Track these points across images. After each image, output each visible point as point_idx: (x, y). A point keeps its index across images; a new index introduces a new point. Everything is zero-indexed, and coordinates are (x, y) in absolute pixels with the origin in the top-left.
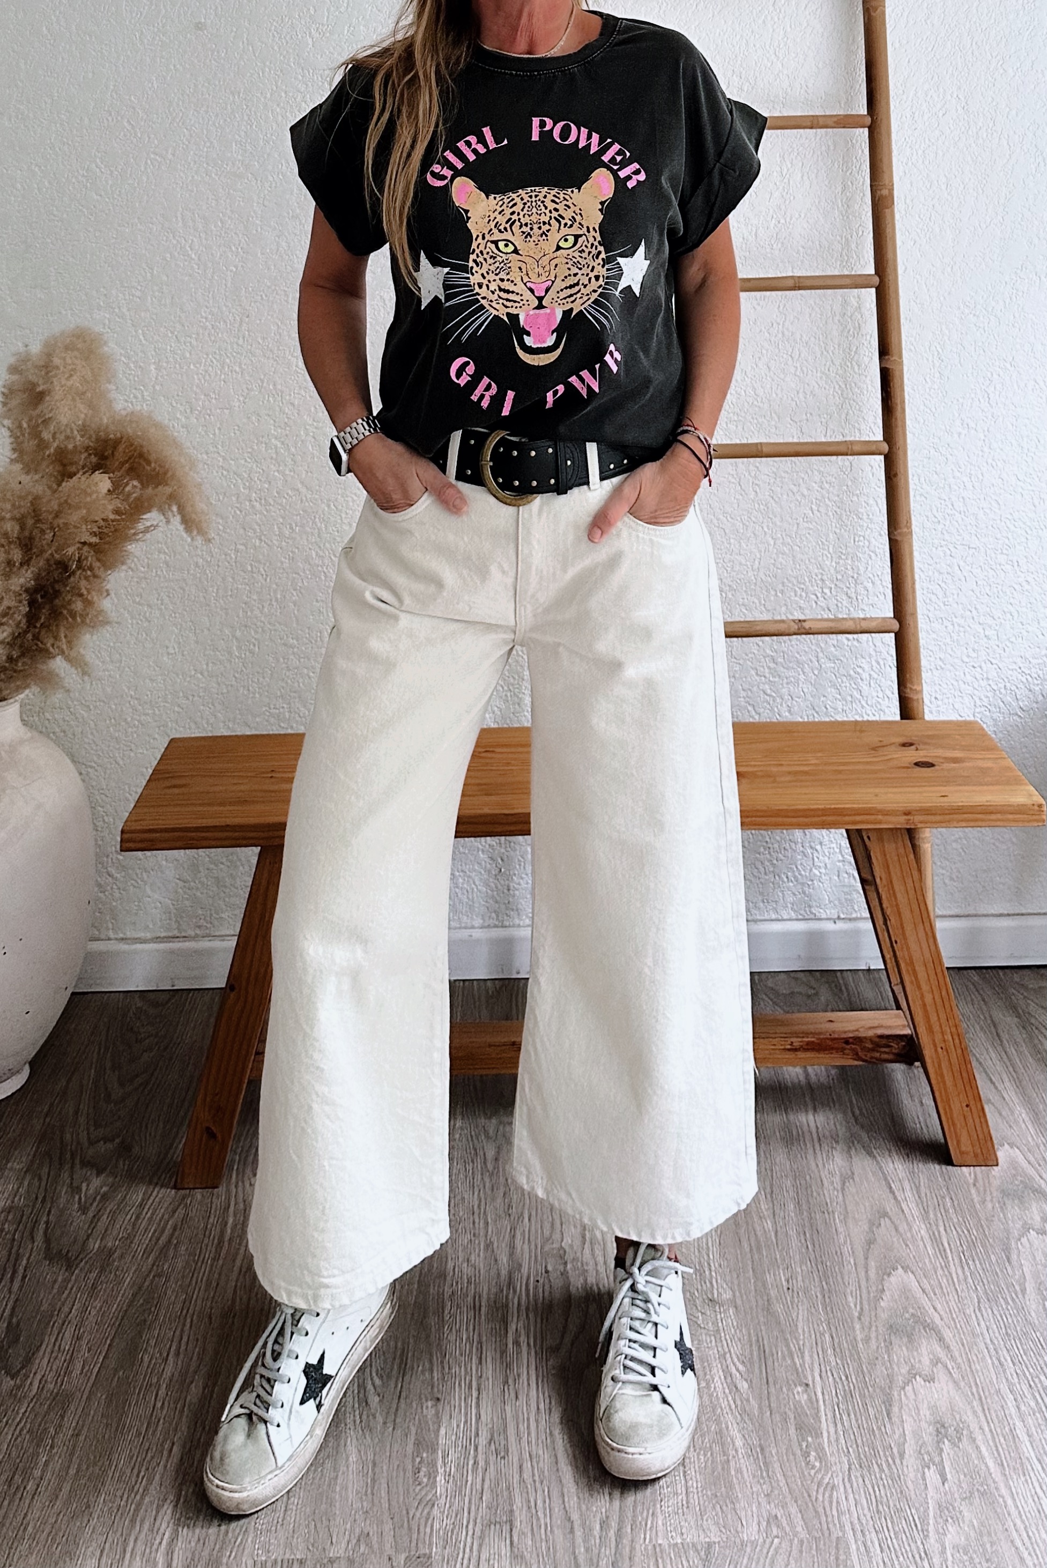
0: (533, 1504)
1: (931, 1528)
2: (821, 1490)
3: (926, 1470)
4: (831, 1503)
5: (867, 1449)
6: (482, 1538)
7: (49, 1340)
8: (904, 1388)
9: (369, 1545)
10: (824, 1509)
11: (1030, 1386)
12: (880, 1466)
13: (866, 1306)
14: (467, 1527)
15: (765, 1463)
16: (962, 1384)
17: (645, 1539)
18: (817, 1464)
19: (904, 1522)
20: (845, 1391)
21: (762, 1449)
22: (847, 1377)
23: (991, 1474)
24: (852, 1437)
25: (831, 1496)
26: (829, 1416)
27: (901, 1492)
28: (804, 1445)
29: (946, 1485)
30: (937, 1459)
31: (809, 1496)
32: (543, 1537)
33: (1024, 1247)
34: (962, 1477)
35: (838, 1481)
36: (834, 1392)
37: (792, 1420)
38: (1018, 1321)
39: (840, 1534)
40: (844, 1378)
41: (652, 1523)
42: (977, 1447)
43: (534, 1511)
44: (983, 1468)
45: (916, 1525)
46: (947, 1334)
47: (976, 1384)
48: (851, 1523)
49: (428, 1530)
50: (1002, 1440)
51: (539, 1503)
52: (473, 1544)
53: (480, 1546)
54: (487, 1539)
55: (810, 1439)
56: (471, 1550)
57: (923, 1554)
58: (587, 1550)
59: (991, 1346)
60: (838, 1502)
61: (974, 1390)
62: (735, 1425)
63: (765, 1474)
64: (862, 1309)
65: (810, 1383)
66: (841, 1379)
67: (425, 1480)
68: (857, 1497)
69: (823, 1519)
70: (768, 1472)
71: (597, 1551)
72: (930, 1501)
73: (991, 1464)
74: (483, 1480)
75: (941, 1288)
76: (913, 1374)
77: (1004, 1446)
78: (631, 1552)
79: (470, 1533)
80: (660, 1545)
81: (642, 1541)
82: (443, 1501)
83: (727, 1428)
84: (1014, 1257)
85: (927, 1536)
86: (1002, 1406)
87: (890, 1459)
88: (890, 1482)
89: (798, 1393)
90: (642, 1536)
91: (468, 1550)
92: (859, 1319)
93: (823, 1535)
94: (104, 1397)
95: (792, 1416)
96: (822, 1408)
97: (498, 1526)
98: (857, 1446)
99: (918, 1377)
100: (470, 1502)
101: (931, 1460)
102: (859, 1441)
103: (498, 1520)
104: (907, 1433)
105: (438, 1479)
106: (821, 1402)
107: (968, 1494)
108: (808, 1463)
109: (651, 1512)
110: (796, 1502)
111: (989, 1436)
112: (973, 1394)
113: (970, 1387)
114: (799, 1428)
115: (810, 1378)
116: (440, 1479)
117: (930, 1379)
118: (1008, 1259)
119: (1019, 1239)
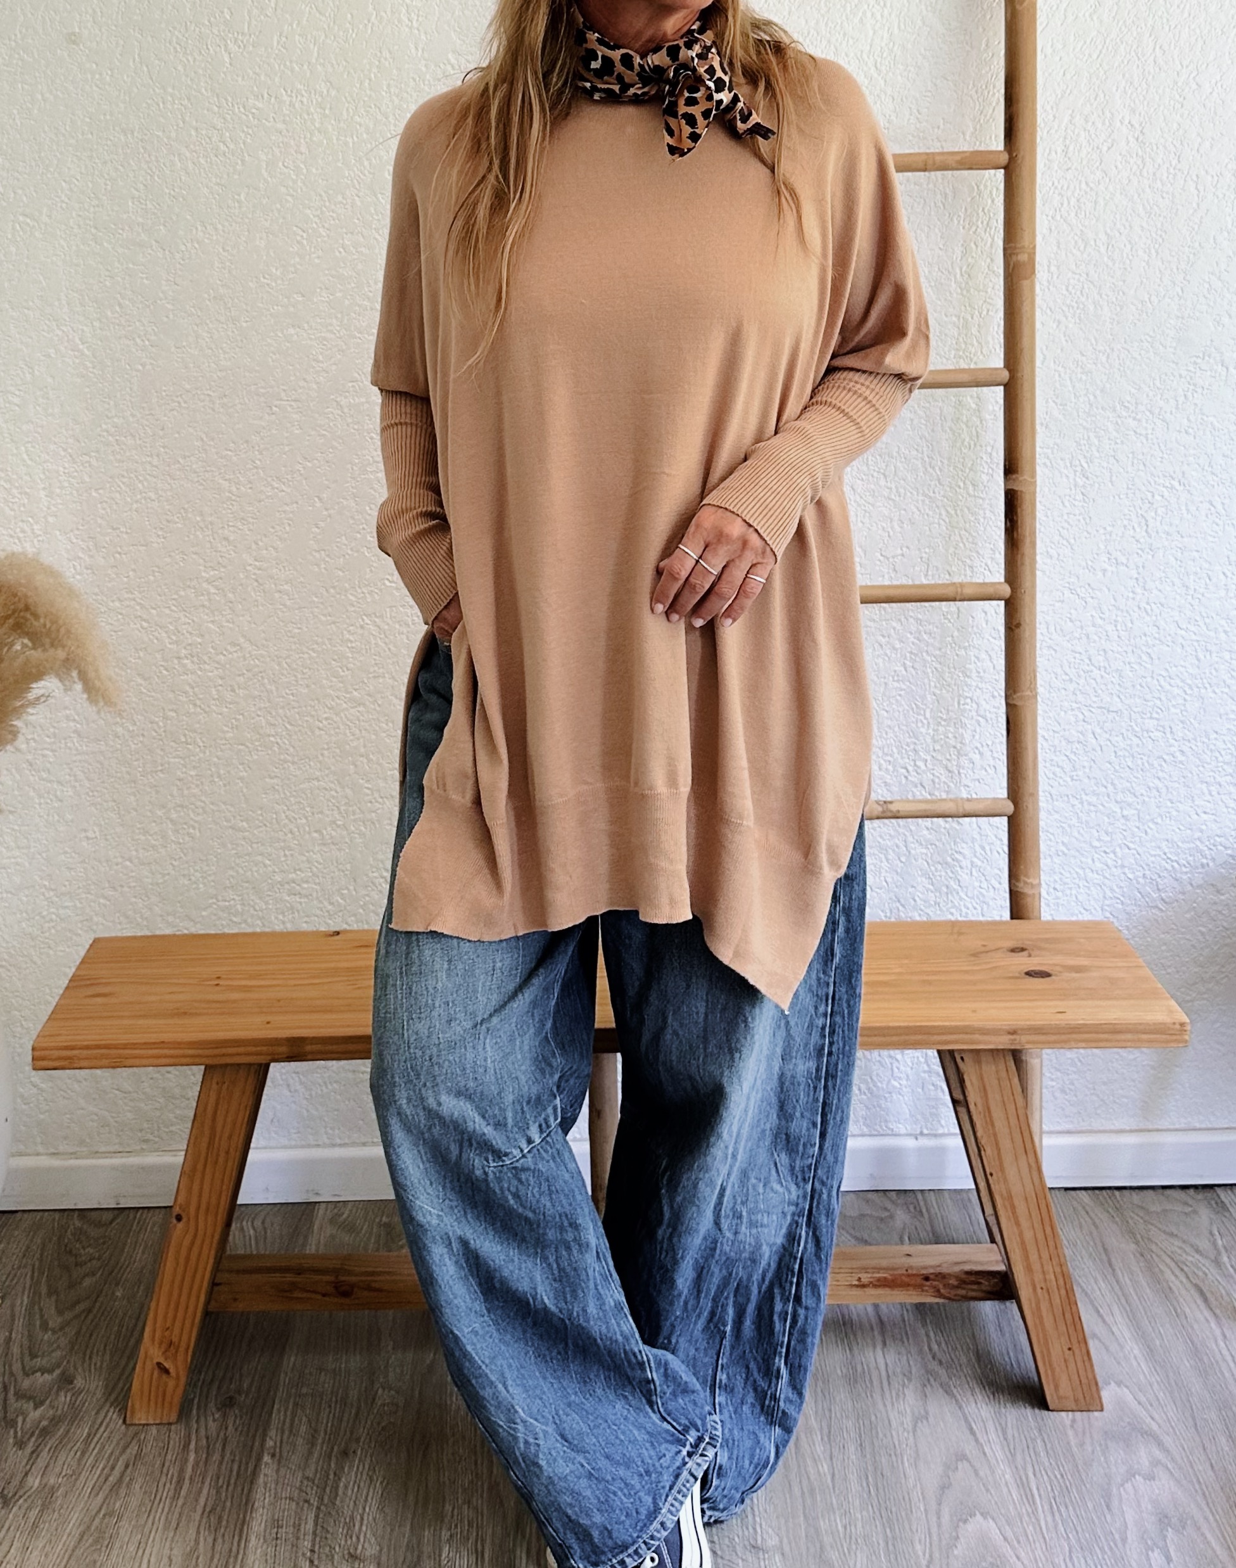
33: (1127, 1493)
84: (1115, 1503)
118: (1108, 1507)
119: (1122, 1485)
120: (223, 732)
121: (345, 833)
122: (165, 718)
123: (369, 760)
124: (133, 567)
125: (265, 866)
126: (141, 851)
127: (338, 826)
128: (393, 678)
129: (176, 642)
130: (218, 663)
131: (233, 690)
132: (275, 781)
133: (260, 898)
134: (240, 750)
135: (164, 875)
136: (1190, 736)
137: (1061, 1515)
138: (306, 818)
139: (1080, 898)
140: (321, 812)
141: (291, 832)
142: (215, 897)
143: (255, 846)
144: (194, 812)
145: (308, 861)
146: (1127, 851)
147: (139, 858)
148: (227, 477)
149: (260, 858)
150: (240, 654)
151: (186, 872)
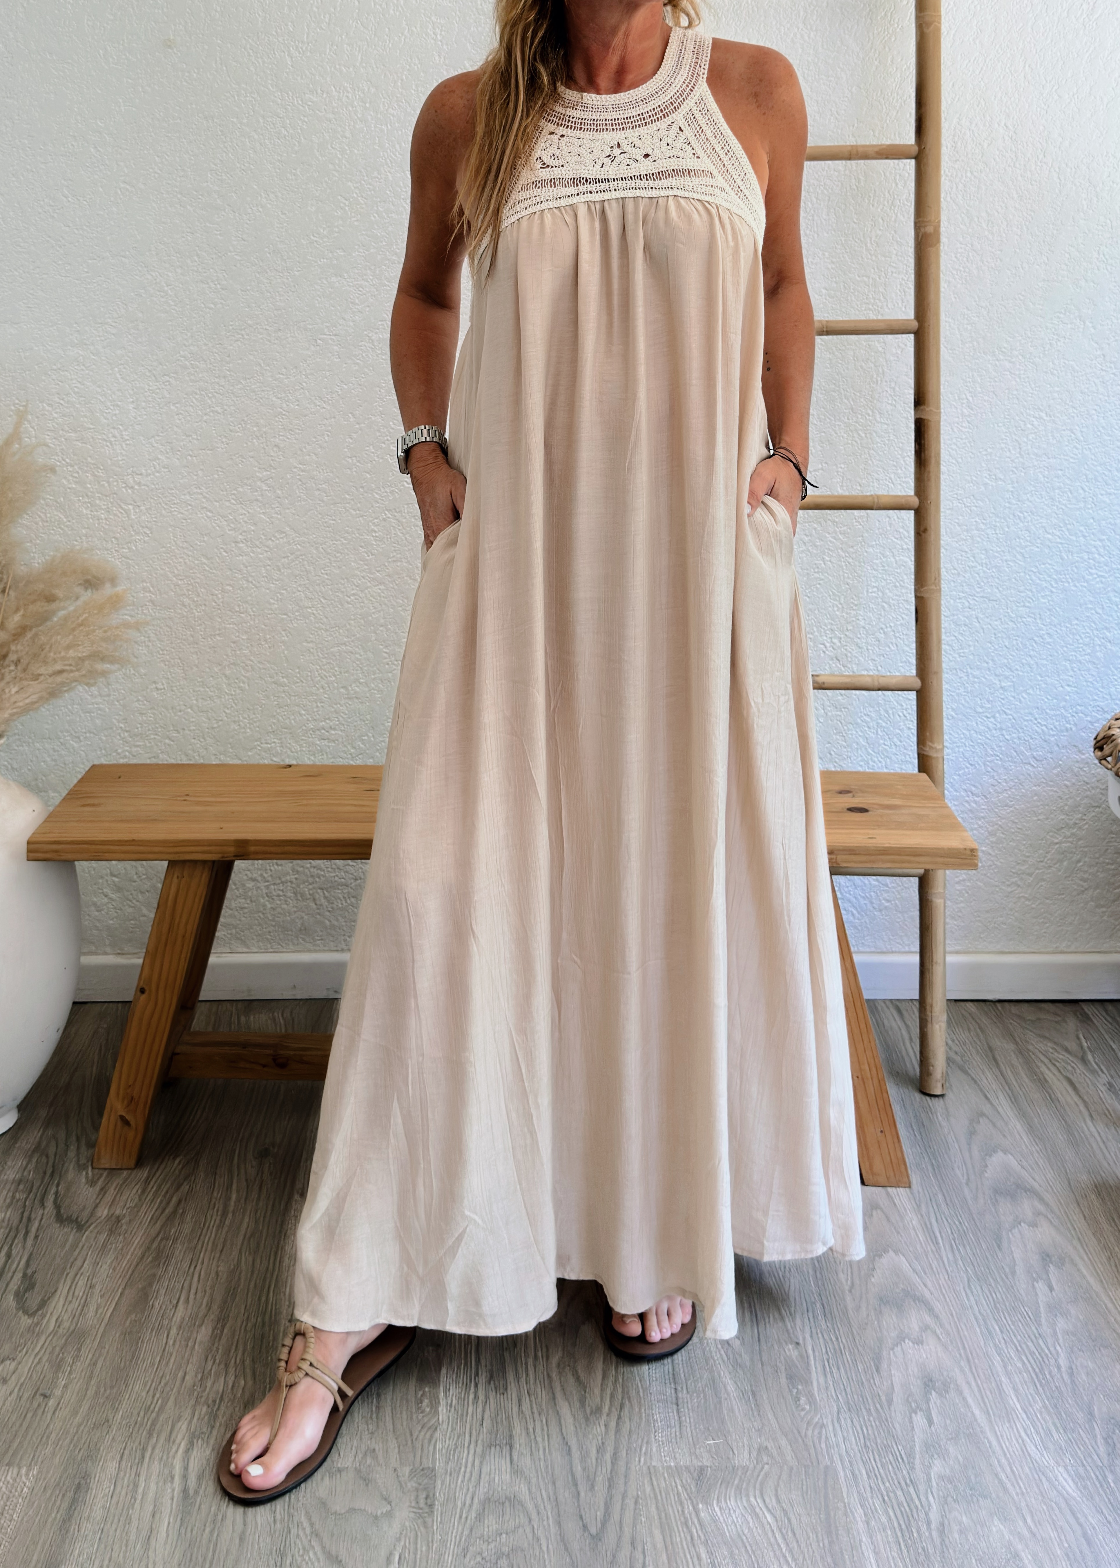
0: (531, 1430)
1: (917, 1462)
2: (810, 1429)
3: (913, 1415)
4: (820, 1438)
5: (856, 1397)
6: (483, 1456)
7: (63, 1289)
8: (893, 1349)
9: (375, 1458)
10: (813, 1442)
11: (1017, 1350)
12: (869, 1411)
13: (857, 1281)
14: (468, 1447)
15: (757, 1405)
16: (950, 1348)
17: (640, 1461)
18: (807, 1407)
19: (891, 1456)
20: (835, 1349)
21: (754, 1394)
22: (837, 1339)
23: (976, 1420)
24: (842, 1387)
25: (820, 1433)
26: (819, 1369)
27: (889, 1432)
28: (795, 1391)
29: (933, 1428)
30: (924, 1407)
31: (799, 1433)
32: (542, 1457)
34: (948, 1422)
35: (827, 1421)
36: (824, 1350)
37: (783, 1370)
38: (1007, 1297)
39: (829, 1463)
40: (834, 1339)
41: (646, 1449)
42: (964, 1399)
43: (533, 1437)
44: (969, 1414)
45: (902, 1458)
46: (938, 1307)
47: (964, 1348)
48: (840, 1456)
49: (431, 1448)
50: (988, 1393)
51: (538, 1430)
52: (474, 1461)
53: (481, 1463)
54: (488, 1457)
55: (800, 1387)
56: (473, 1465)
57: (908, 1481)
58: (584, 1469)
59: (980, 1317)
60: (827, 1438)
61: (962, 1351)
62: (727, 1374)
63: (756, 1413)
64: (853, 1284)
65: (801, 1342)
66: (831, 1340)
67: (428, 1410)
68: (845, 1434)
69: (812, 1451)
70: (759, 1411)
71: (594, 1470)
72: (916, 1440)
73: (977, 1412)
74: (484, 1411)
75: (932, 1268)
76: (901, 1338)
77: (991, 1398)
78: (626, 1472)
79: (472, 1452)
80: (654, 1467)
81: (637, 1463)
82: (445, 1426)
83: (720, 1376)
85: (914, 1468)
86: (990, 1366)
87: (878, 1406)
88: (877, 1423)
89: (789, 1350)
90: (637, 1459)
91: (469, 1465)
92: (850, 1291)
93: (812, 1463)
94: (118, 1335)
95: (783, 1368)
96: (812, 1362)
97: (498, 1447)
98: (846, 1394)
99: (907, 1341)
100: (471, 1429)
101: (918, 1407)
102: (848, 1390)
103: (498, 1442)
104: (895, 1385)
105: (440, 1409)
106: (812, 1358)
107: (954, 1435)
108: (798, 1406)
109: (645, 1440)
110: (786, 1436)
111: (976, 1390)
112: (960, 1355)
113: (959, 1350)
114: (791, 1378)
115: (801, 1339)
116: (442, 1409)
117: (919, 1342)
118: (999, 1247)
119: (1011, 1231)
120: (270, 604)
121: (367, 689)
122: (223, 591)
123: (388, 630)
124: (202, 467)
125: (301, 715)
126: (200, 700)
127: (360, 683)
128: (408, 562)
129: (234, 529)
130: (268, 547)
131: (280, 571)
132: (311, 645)
133: (296, 742)
134: (283, 619)
135: (218, 721)
136: (1056, 621)
137: (960, 1252)
138: (335, 676)
139: (967, 755)
140: (347, 672)
141: (323, 687)
142: (259, 740)
143: (293, 698)
144: (244, 668)
145: (336, 712)
146: (1005, 716)
147: (198, 707)
148: (279, 396)
149: (297, 709)
150: (285, 540)
151: (237, 719)
